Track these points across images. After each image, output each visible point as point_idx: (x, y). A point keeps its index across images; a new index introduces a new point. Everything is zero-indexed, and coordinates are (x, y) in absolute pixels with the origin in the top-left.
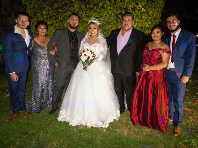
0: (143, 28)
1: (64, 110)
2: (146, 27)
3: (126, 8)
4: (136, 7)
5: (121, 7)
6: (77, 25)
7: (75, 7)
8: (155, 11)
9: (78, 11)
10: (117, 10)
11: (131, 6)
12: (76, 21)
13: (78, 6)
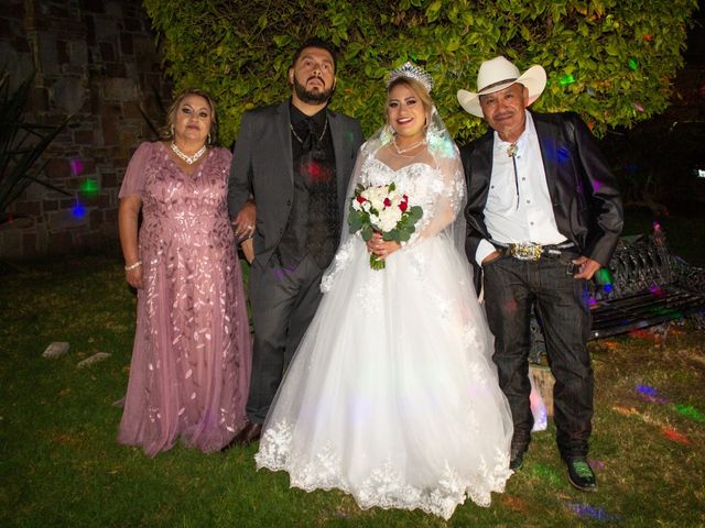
0: (609, 96)
1: (282, 425)
2: (621, 94)
3: (539, 18)
4: (579, 14)
5: (517, 15)
6: (328, 85)
7: (334, 24)
8: (661, 28)
9: (346, 37)
10: (501, 28)
11: (560, 8)
12: (325, 71)
13: (344, 18)
